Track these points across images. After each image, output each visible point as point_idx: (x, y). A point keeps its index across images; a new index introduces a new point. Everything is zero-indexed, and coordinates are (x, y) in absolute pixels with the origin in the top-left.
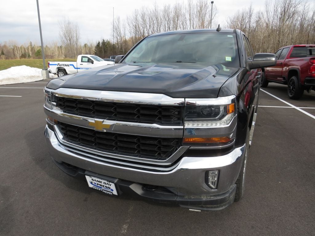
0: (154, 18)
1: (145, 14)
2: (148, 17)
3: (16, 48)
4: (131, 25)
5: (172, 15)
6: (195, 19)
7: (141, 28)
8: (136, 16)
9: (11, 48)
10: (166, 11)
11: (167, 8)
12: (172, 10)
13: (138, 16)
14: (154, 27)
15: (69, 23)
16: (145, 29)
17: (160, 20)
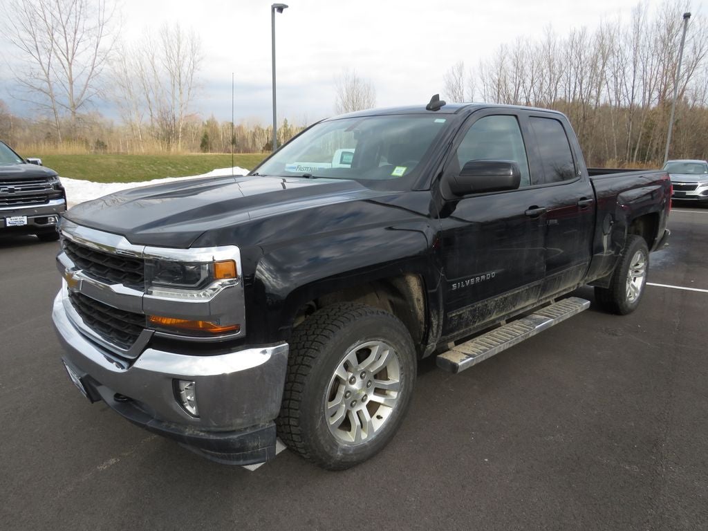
0: (544, 63)
1: (523, 53)
2: (529, 61)
3: (258, 132)
4: (488, 81)
5: (589, 53)
6: (650, 60)
7: (511, 86)
8: (502, 59)
9: (251, 131)
10: (575, 44)
11: (577, 38)
12: (591, 39)
13: (507, 58)
14: (541, 84)
15: (356, 81)
16: (521, 88)
17: (557, 66)
